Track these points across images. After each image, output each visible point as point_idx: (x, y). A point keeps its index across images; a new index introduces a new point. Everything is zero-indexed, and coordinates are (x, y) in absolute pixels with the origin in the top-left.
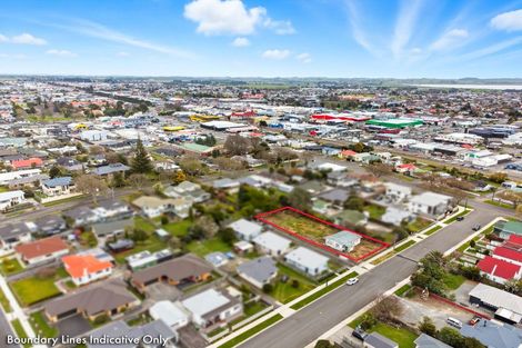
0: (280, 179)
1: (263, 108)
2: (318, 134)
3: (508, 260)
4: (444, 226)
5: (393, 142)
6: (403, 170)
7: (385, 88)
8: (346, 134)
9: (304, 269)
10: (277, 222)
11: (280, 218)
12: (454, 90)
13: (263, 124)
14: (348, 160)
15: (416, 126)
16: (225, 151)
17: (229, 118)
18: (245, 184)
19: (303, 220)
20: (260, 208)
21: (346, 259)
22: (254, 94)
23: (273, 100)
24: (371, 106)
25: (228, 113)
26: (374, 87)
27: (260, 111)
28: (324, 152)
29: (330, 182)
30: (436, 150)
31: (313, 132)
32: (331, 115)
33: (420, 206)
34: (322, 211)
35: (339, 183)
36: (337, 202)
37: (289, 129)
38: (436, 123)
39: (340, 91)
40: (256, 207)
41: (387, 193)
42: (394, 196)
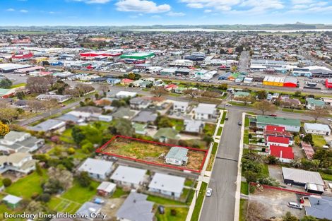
0: (96, 112)
1: (37, 51)
2: (94, 68)
3: (277, 144)
4: (222, 126)
5: (148, 70)
6: (170, 89)
7: (114, 33)
8: (114, 67)
9: (170, 194)
10: (116, 152)
11: (116, 147)
12: (154, 33)
13: (45, 63)
14: (130, 86)
15: (152, 57)
16: (27, 90)
17: (10, 60)
18: (71, 122)
19: (135, 144)
20: (96, 143)
21: (189, 172)
22: (20, 39)
23: (40, 43)
24: (115, 45)
25: (8, 57)
26: (107, 33)
27: (35, 53)
28: (108, 81)
29: (133, 106)
30: (177, 72)
31: (89, 67)
32: (94, 52)
33: (202, 115)
34: (143, 133)
35: (140, 107)
36: (149, 123)
37: (69, 66)
38: (162, 54)
39: (87, 35)
40: (93, 143)
41: (175, 108)
42: (179, 110)
